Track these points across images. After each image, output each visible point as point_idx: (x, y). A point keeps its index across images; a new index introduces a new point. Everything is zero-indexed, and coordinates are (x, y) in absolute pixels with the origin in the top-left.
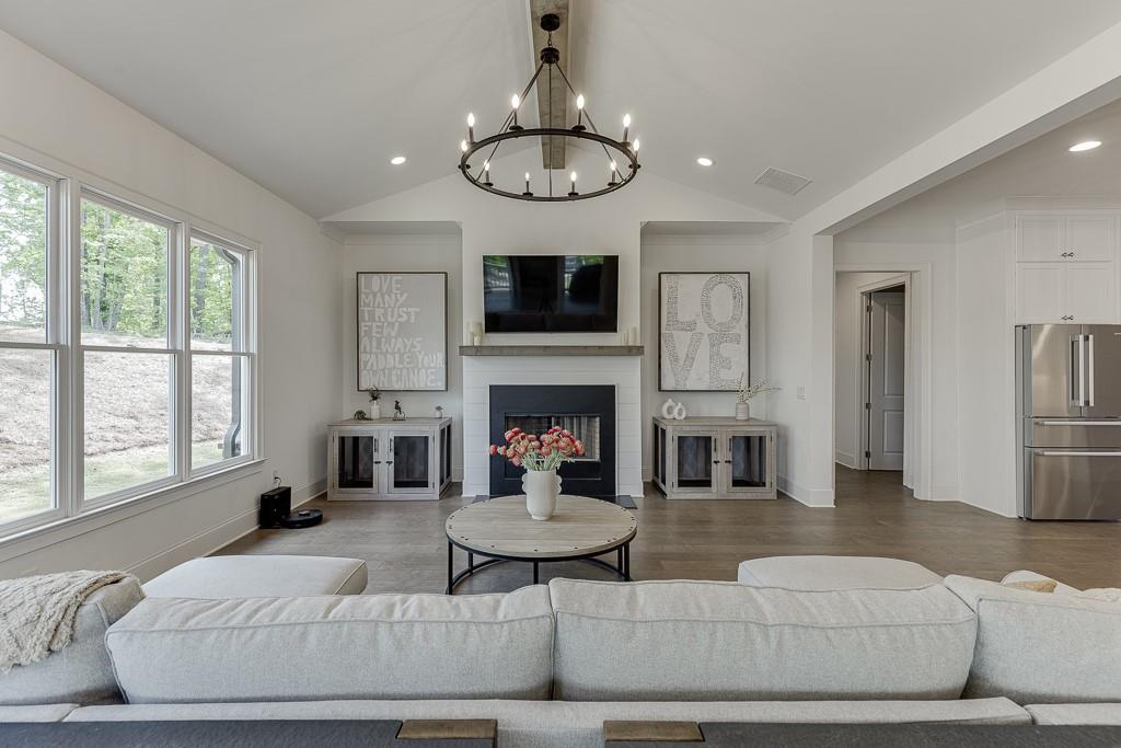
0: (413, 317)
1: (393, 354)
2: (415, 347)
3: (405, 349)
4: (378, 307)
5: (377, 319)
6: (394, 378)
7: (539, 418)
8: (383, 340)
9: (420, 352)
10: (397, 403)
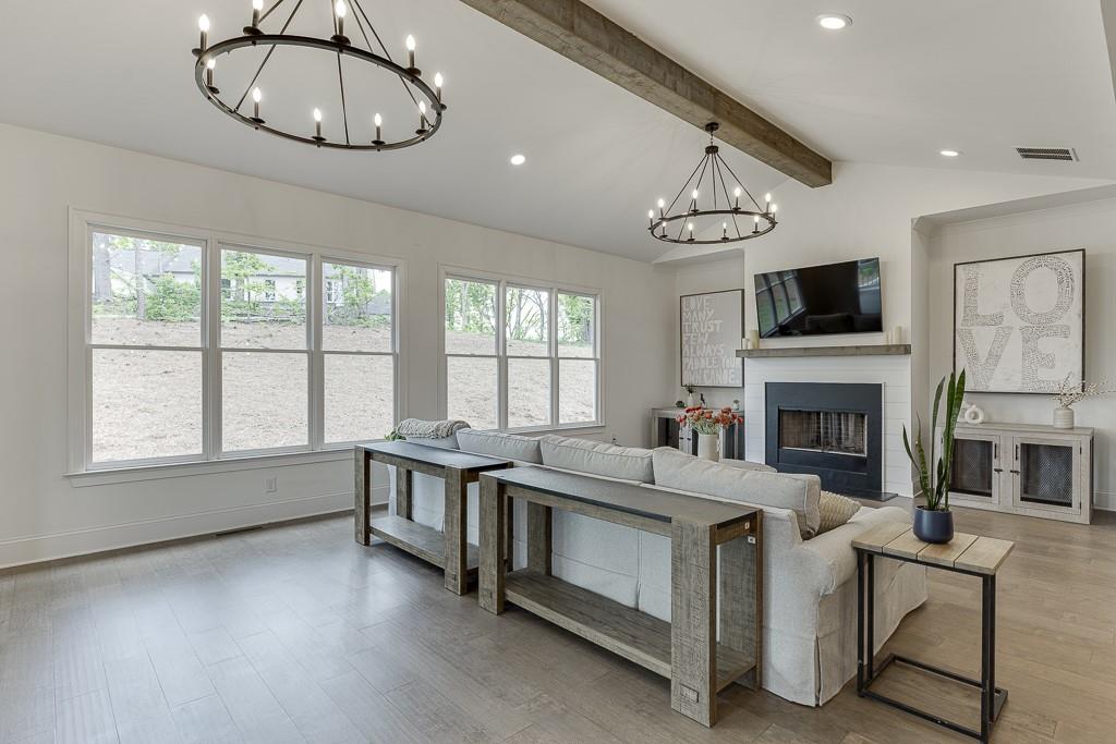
0: (718, 327)
1: (705, 357)
2: (720, 352)
3: (713, 353)
4: (694, 322)
5: (693, 331)
6: (705, 377)
7: (809, 413)
8: (698, 347)
9: (723, 355)
10: (703, 395)
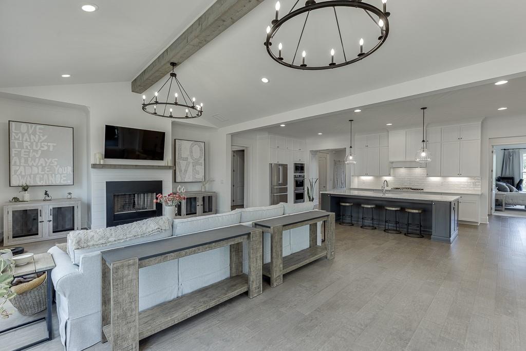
0: (52, 148)
1: (37, 166)
2: (53, 163)
3: (46, 164)
4: (26, 140)
5: (25, 148)
6: (38, 179)
7: (130, 195)
8: (30, 159)
9: (56, 166)
10: (46, 191)
